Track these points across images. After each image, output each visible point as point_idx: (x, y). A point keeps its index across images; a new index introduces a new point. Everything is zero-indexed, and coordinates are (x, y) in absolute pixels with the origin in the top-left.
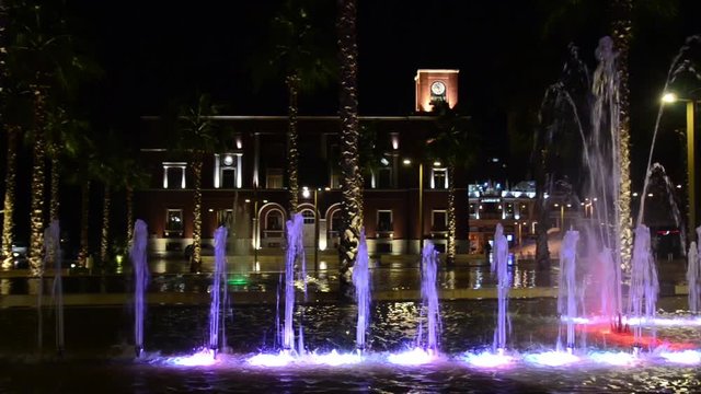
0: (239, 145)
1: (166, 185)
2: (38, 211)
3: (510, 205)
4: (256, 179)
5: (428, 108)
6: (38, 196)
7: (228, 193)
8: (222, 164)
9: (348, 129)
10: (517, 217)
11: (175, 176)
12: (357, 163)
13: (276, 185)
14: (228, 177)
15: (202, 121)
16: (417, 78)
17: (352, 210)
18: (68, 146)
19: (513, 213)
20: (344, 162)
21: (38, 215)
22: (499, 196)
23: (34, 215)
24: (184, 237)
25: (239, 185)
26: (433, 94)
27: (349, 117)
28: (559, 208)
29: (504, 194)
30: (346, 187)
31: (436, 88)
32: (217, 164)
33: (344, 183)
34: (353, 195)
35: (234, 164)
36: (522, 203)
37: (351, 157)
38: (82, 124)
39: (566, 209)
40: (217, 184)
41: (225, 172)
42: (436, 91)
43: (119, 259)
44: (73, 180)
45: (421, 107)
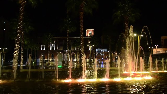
0: (55, 42)
1: (41, 49)
2: (22, 54)
3: (102, 53)
4: (58, 48)
5: (89, 36)
6: (22, 51)
7: (53, 51)
8: (52, 46)
9: (82, 39)
10: (104, 55)
11: (43, 48)
12: (83, 46)
13: (61, 49)
14: (53, 48)
15: (50, 38)
16: (87, 30)
17: (82, 54)
18: (25, 42)
19: (103, 54)
20: (81, 45)
21: (22, 55)
22: (100, 51)
23: (21, 55)
24: (45, 59)
25: (55, 49)
26: (89, 33)
27: (82, 37)
28: (112, 53)
29: (101, 51)
30: (81, 50)
31: (90, 32)
32: (51, 45)
33: (81, 49)
34: (83, 51)
35: (54, 46)
36: (104, 53)
37: (82, 44)
38: (28, 38)
39: (113, 54)
40: (51, 49)
41: (52, 47)
42: (90, 33)
43: (33, 63)
44: (26, 48)
45: (87, 36)
